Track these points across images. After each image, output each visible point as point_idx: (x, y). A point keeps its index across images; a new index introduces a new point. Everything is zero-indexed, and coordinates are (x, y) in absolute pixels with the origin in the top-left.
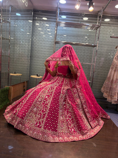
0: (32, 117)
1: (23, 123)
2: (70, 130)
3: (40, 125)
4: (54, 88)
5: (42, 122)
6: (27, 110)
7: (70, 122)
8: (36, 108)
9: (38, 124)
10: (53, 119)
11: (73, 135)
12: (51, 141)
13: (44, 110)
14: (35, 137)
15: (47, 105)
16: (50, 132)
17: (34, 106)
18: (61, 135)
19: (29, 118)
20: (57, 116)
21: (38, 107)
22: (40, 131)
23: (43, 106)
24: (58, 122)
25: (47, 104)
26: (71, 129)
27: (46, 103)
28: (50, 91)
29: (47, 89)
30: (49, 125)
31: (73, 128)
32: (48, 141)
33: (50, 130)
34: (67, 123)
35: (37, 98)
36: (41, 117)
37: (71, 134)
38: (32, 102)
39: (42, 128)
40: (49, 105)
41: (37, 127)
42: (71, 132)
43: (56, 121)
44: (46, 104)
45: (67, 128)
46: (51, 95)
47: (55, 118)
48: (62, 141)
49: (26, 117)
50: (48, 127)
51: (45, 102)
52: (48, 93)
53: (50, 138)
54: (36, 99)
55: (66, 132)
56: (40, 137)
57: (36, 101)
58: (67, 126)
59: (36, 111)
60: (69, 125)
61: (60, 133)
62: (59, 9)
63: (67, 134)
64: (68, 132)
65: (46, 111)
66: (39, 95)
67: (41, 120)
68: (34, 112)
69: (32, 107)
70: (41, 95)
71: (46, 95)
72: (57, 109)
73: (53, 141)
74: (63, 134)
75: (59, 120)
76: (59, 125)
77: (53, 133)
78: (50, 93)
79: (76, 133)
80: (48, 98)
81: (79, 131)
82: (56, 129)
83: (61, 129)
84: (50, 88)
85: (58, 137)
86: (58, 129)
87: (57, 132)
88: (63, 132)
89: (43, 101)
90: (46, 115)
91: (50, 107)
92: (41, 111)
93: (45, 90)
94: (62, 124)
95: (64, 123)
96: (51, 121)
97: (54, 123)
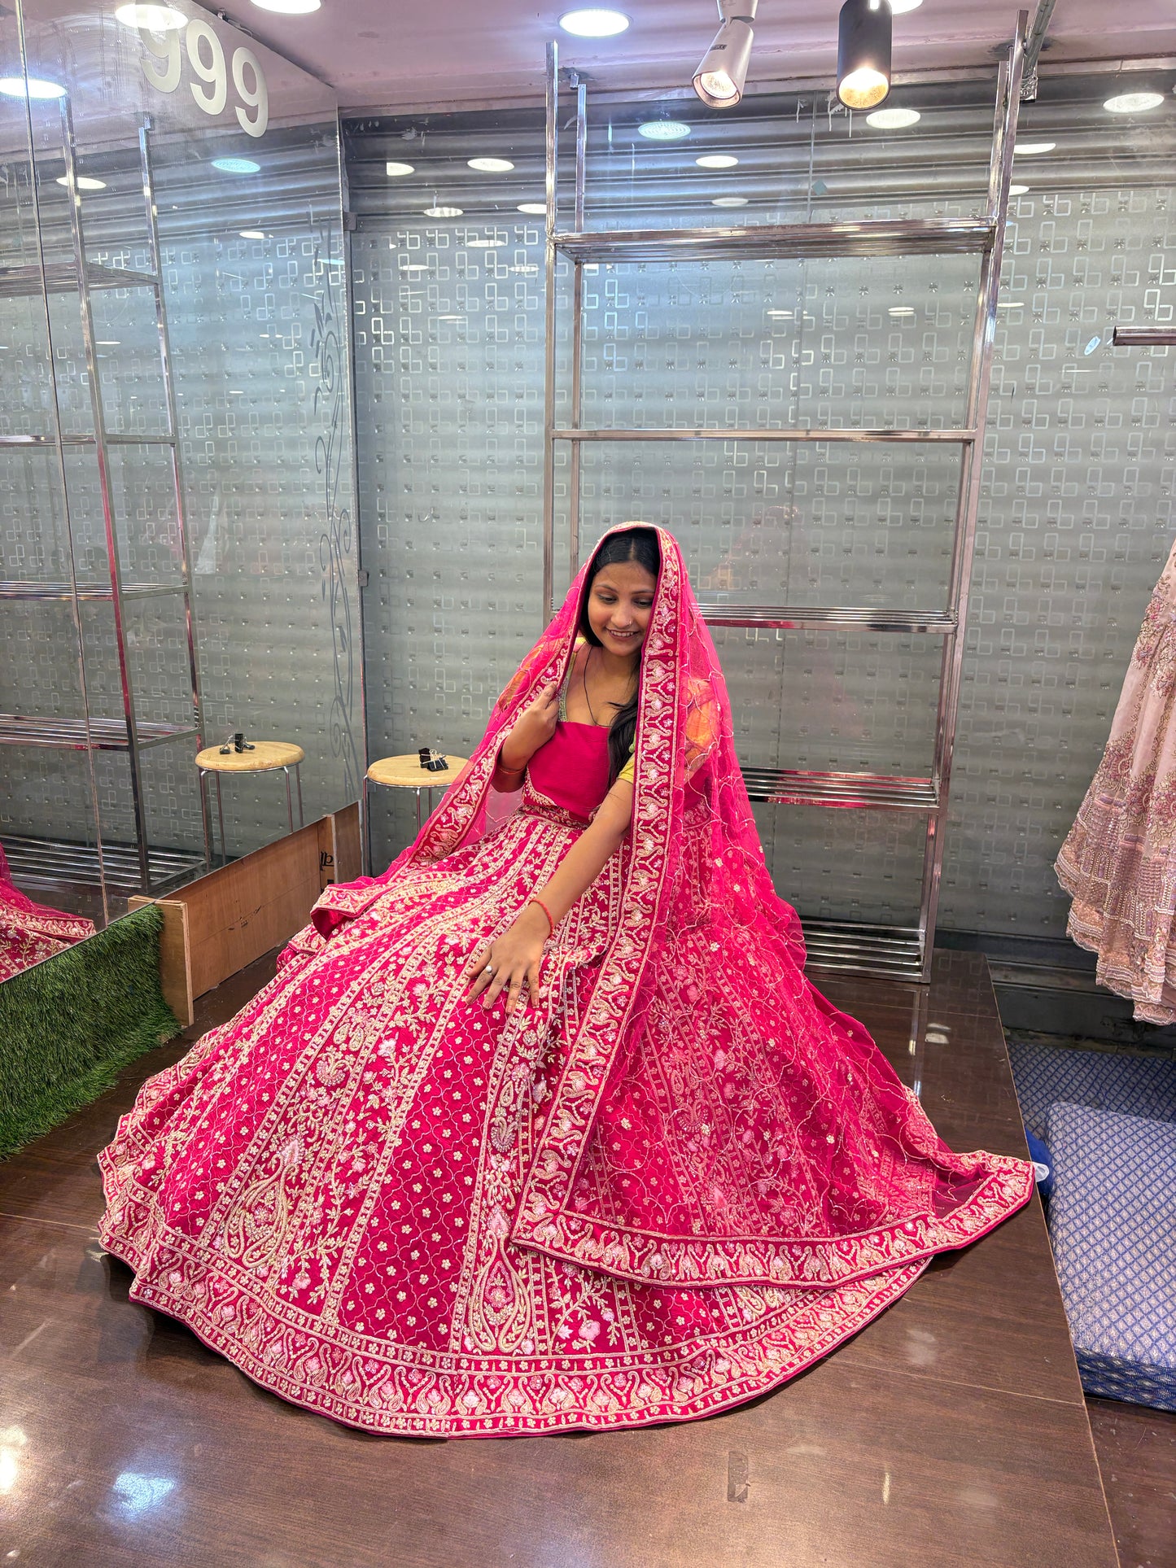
0: (262, 1214)
1: (192, 1260)
2: (565, 1332)
3: (311, 1288)
5: (332, 1269)
6: (226, 1156)
8: (295, 1143)
9: (302, 1281)
10: (418, 1246)
11: (583, 1378)
12: (386, 1421)
13: (358, 1165)
14: (272, 1379)
15: (386, 1118)
16: (387, 1348)
17: (287, 1121)
18: (480, 1376)
19: (241, 1220)
20: (450, 1220)
21: (311, 1135)
22: (308, 1336)
23: (351, 1126)
24: (456, 1267)
25: (383, 1113)
26: (575, 1325)
27: (374, 1101)
28: (419, 989)
29: (397, 972)
30: (379, 1290)
31: (595, 1314)
32: (359, 1424)
33: (384, 1336)
34: (548, 1275)
35: (309, 1051)
36: (325, 1221)
37: (566, 1365)
38: (272, 1091)
39: (330, 1316)
40: (398, 1120)
41: (295, 1302)
42: (569, 1350)
43: (438, 1261)
44: (375, 1113)
45: (545, 1312)
46: (430, 1028)
47: (436, 1237)
49: (217, 1216)
50: (372, 1313)
51: (367, 1089)
52: (401, 1009)
53: (376, 1403)
54: (299, 1066)
55: (528, 1347)
56: (307, 1386)
57: (300, 1079)
58: (538, 1300)
59: (300, 1166)
60: (556, 1293)
61: (470, 1361)
62: (582, 89)
63: (538, 1362)
64: (542, 1353)
65: (366, 1171)
66: (328, 1026)
67: (322, 1251)
68: (278, 1178)
69: (264, 1135)
70: (343, 1029)
71: (381, 1026)
72: (458, 1156)
73: (401, 1423)
74: (498, 1369)
75: (475, 1250)
76: (464, 1291)
77: (413, 1361)
78: (423, 1006)
79: (615, 1359)
80: (397, 1061)
81: (642, 1338)
82: (435, 1327)
83: (487, 1321)
84: (423, 963)
85: (446, 1391)
86: (455, 1324)
87: (446, 1350)
88: (497, 1351)
89: (352, 1085)
90: (368, 1203)
91: (398, 1142)
92: (335, 1169)
93: (383, 980)
94: (499, 1281)
95: (517, 1268)
96: (395, 1263)
97: (424, 1279)
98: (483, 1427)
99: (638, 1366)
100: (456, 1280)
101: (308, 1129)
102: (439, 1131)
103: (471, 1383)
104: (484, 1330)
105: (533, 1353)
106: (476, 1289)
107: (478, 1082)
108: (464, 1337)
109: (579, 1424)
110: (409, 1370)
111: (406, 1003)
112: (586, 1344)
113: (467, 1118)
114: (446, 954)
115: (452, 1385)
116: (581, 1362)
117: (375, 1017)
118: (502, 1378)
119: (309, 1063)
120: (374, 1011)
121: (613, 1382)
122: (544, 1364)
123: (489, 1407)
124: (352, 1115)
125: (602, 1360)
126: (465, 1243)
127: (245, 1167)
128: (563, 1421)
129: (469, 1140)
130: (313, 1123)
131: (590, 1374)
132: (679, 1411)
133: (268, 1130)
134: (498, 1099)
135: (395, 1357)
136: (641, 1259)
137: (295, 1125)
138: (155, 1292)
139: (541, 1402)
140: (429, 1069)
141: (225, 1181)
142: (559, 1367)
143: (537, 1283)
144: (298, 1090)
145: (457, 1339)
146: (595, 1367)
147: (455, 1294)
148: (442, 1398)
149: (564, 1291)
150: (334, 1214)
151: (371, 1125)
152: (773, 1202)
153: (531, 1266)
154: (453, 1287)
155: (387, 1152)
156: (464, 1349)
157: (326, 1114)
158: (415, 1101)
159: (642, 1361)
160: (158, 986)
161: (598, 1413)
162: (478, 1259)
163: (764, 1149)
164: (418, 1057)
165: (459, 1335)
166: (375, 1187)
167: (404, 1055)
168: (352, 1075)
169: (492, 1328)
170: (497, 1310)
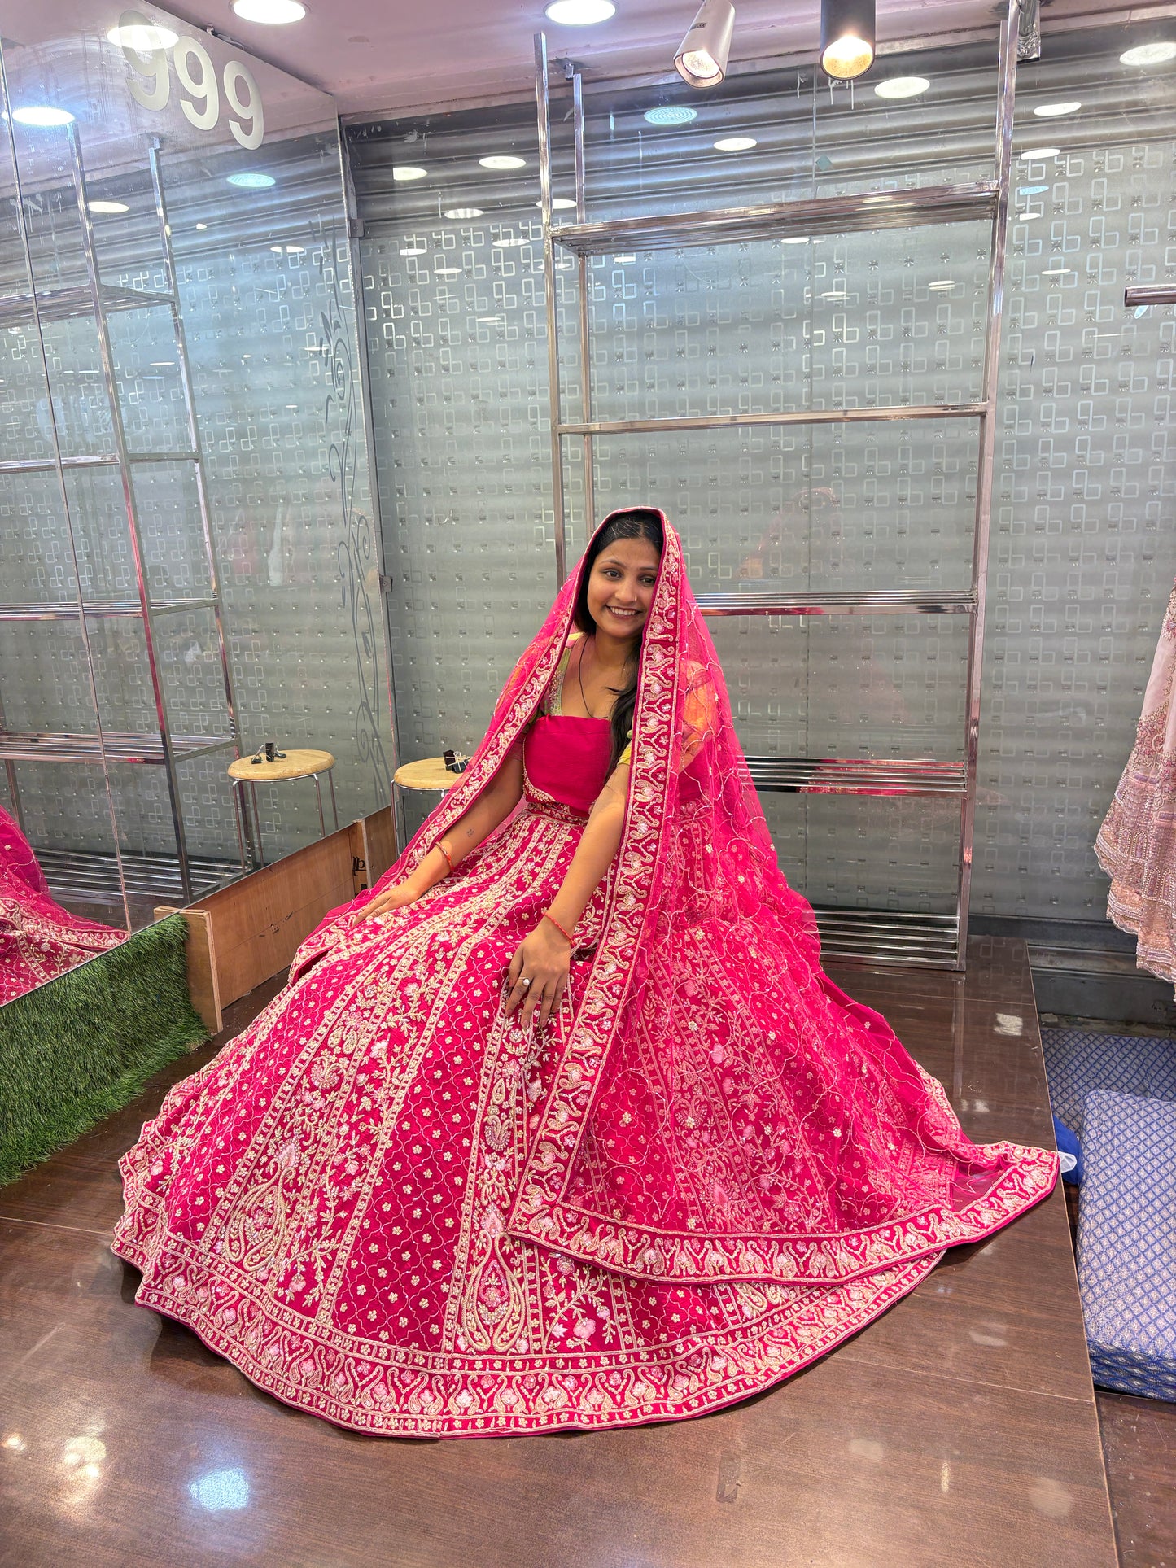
0: (260, 1219)
1: (194, 1265)
2: (559, 1331)
3: (306, 1290)
4: (448, 963)
5: (327, 1272)
6: (225, 1161)
8: (292, 1147)
10: (409, 1247)
11: (578, 1377)
12: (378, 1422)
13: (352, 1168)
14: (269, 1381)
15: (379, 1120)
16: (380, 1349)
17: (284, 1126)
18: (473, 1375)
20: (440, 1221)
21: (307, 1138)
22: (303, 1338)
23: (345, 1129)
24: (447, 1267)
25: (375, 1115)
26: (570, 1323)
27: (366, 1103)
28: (412, 990)
29: (389, 973)
30: (370, 1292)
31: (590, 1312)
32: (351, 1425)
33: (376, 1337)
35: (304, 1056)
36: (320, 1224)
37: (560, 1363)
38: (268, 1095)
39: (324, 1318)
40: (390, 1122)
41: (291, 1305)
42: (563, 1348)
43: (429, 1262)
44: (367, 1115)
45: (540, 1311)
46: (420, 1026)
47: (427, 1238)
48: (465, 1424)
49: (217, 1221)
50: (364, 1315)
51: (360, 1091)
52: (393, 1010)
53: (369, 1404)
54: (294, 1071)
55: (523, 1346)
56: (302, 1387)
57: (295, 1082)
58: (532, 1299)
59: (297, 1170)
60: (551, 1292)
61: (463, 1361)
62: (578, 79)
63: (532, 1361)
64: (536, 1352)
65: (359, 1173)
66: (322, 1030)
67: (317, 1254)
68: (276, 1183)
69: (261, 1139)
70: (337, 1032)
71: (374, 1028)
72: (448, 1156)
73: (393, 1423)
74: (492, 1368)
75: (467, 1250)
76: (457, 1291)
77: (405, 1362)
78: (414, 1005)
79: (610, 1358)
80: (389, 1061)
81: (638, 1335)
82: (426, 1328)
83: (482, 1320)
84: (415, 962)
85: (439, 1391)
86: (448, 1325)
87: (438, 1350)
88: (492, 1351)
89: (346, 1087)
90: (361, 1205)
91: (389, 1144)
92: (330, 1172)
94: (493, 1281)
95: (512, 1267)
96: (386, 1265)
97: (415, 1280)
98: (474, 1427)
99: (633, 1363)
100: (448, 1280)
101: (304, 1132)
102: (429, 1132)
103: (465, 1383)
104: (478, 1330)
105: (528, 1352)
106: (469, 1289)
107: (468, 1081)
108: (457, 1336)
109: (570, 1424)
110: (402, 1370)
111: (398, 1003)
112: (580, 1342)
113: (457, 1118)
114: (436, 951)
115: (445, 1385)
116: (575, 1361)
117: (367, 1019)
118: (495, 1377)
119: (304, 1067)
120: (367, 1014)
121: (608, 1381)
122: (538, 1363)
123: (481, 1407)
124: (346, 1117)
125: (597, 1358)
126: (456, 1242)
127: (244, 1172)
128: (555, 1419)
129: (459, 1140)
130: (309, 1126)
131: (585, 1373)
132: (673, 1409)
133: (265, 1134)
134: (490, 1097)
135: (388, 1358)
136: (635, 1253)
137: (291, 1130)
138: (160, 1297)
139: (534, 1401)
140: (419, 1070)
141: (224, 1186)
142: (553, 1366)
143: (531, 1282)
144: (294, 1094)
145: (450, 1339)
146: (589, 1366)
147: (446, 1294)
148: (435, 1398)
149: (559, 1290)
150: (329, 1217)
151: (363, 1127)
152: (776, 1197)
153: (526, 1265)
154: (445, 1288)
155: (379, 1154)
156: (457, 1349)
157: (321, 1117)
158: (405, 1102)
159: (637, 1359)
160: (186, 994)
161: (591, 1412)
162: (470, 1259)
163: (766, 1144)
164: (409, 1056)
165: (451, 1335)
166: (367, 1189)
167: (395, 1055)
168: (346, 1078)
169: (487, 1327)
170: (492, 1310)
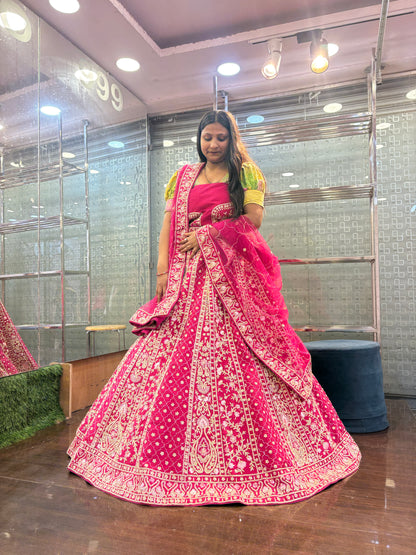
0: (114, 434)
2: (232, 466)
3: (131, 456)
5: (138, 448)
7: (233, 439)
9: (128, 454)
10: (167, 433)
11: (240, 484)
12: (158, 501)
13: (145, 408)
16: (158, 473)
17: (121, 398)
18: (197, 483)
20: (179, 422)
21: (130, 402)
22: (131, 474)
24: (183, 440)
26: (236, 463)
30: (153, 452)
31: (244, 458)
33: (156, 469)
35: (127, 371)
36: (134, 430)
37: (232, 479)
39: (138, 465)
41: (126, 462)
42: (233, 473)
43: (175, 439)
45: (223, 457)
46: (170, 354)
47: (174, 429)
48: (194, 501)
50: (151, 461)
53: (154, 494)
54: (124, 376)
55: (216, 471)
57: (125, 381)
58: (220, 453)
59: (127, 414)
60: (227, 450)
61: (192, 477)
63: (221, 478)
64: (222, 474)
66: (134, 361)
67: (134, 442)
68: (119, 420)
69: (113, 404)
70: (139, 361)
71: (154, 358)
72: (180, 397)
73: (164, 501)
75: (191, 433)
76: (188, 450)
77: (168, 478)
78: (168, 347)
80: (160, 369)
81: (264, 467)
82: (176, 465)
83: (199, 461)
85: (183, 489)
86: (185, 463)
87: (181, 473)
88: (204, 473)
89: (144, 381)
90: (148, 420)
93: (152, 340)
94: (204, 445)
95: (211, 440)
96: (158, 441)
97: (170, 446)
98: (198, 502)
99: (262, 478)
100: (183, 446)
101: (129, 400)
102: (172, 389)
103: (193, 486)
104: (198, 465)
105: (219, 474)
106: (193, 449)
107: (185, 368)
108: (189, 468)
109: (238, 501)
110: (167, 482)
111: (162, 348)
112: (240, 470)
115: (185, 487)
116: (239, 478)
117: (151, 355)
118: (206, 484)
119: (128, 375)
121: (252, 486)
122: (223, 479)
123: (200, 494)
124: (145, 392)
126: (186, 431)
127: (107, 416)
128: (231, 499)
129: (184, 391)
130: (130, 397)
131: (243, 483)
133: (114, 402)
135: (161, 477)
137: (124, 399)
138: (76, 467)
139: (222, 493)
141: (100, 422)
142: (229, 480)
143: (220, 446)
144: (124, 386)
145: (186, 469)
146: (244, 480)
147: (183, 451)
148: (181, 492)
149: (231, 449)
150: (137, 427)
154: (182, 448)
156: (189, 473)
157: (135, 393)
158: (163, 379)
159: (264, 476)
161: (246, 498)
162: (192, 437)
164: (167, 365)
165: (187, 467)
167: (163, 367)
168: (144, 378)
169: (202, 464)
170: (203, 457)
